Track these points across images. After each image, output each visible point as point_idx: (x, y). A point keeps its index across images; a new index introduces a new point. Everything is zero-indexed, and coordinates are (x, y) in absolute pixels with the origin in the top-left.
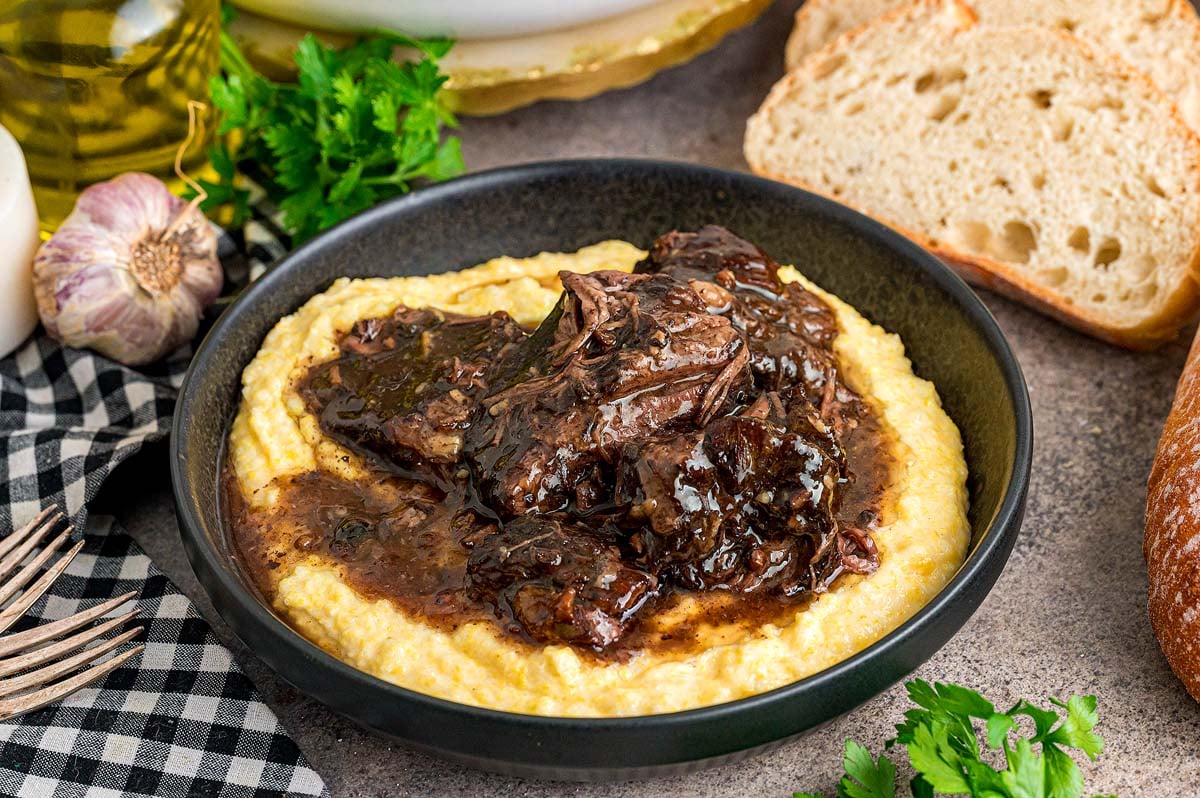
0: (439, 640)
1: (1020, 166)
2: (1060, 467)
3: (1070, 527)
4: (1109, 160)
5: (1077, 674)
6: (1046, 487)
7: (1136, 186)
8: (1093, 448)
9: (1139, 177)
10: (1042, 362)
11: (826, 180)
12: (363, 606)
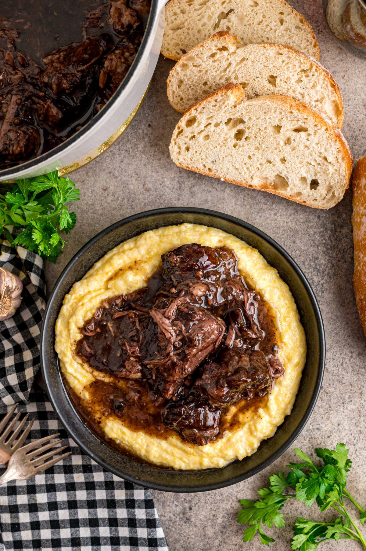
0: (164, 443)
1: (275, 156)
2: (316, 262)
3: (327, 289)
4: (307, 152)
5: (346, 354)
6: (314, 273)
7: (319, 160)
8: (325, 249)
9: (320, 157)
10: (297, 212)
11: (205, 166)
12: (135, 435)
